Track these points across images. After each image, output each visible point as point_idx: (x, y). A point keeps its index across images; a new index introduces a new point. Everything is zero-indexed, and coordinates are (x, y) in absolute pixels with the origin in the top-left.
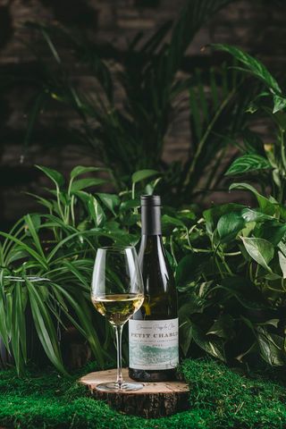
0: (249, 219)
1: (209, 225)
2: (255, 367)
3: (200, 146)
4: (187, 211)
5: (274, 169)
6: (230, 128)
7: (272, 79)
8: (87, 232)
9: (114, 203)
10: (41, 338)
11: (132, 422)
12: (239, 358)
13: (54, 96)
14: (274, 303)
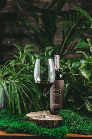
0: (82, 63)
1: (69, 65)
2: (84, 112)
3: (66, 39)
4: (62, 60)
5: (90, 47)
6: (76, 34)
7: (90, 18)
8: (29, 66)
9: (38, 57)
11: (44, 130)
12: (79, 109)
13: (19, 22)
14: (90, 91)
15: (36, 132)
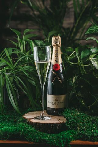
0: (93, 52)
1: (77, 54)
3: (78, 21)
4: (70, 47)
6: (89, 15)
8: (29, 55)
9: (41, 44)
10: (10, 99)
15: (33, 139)
